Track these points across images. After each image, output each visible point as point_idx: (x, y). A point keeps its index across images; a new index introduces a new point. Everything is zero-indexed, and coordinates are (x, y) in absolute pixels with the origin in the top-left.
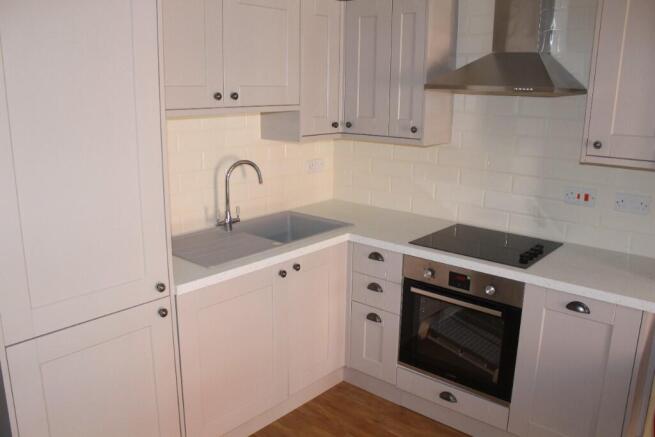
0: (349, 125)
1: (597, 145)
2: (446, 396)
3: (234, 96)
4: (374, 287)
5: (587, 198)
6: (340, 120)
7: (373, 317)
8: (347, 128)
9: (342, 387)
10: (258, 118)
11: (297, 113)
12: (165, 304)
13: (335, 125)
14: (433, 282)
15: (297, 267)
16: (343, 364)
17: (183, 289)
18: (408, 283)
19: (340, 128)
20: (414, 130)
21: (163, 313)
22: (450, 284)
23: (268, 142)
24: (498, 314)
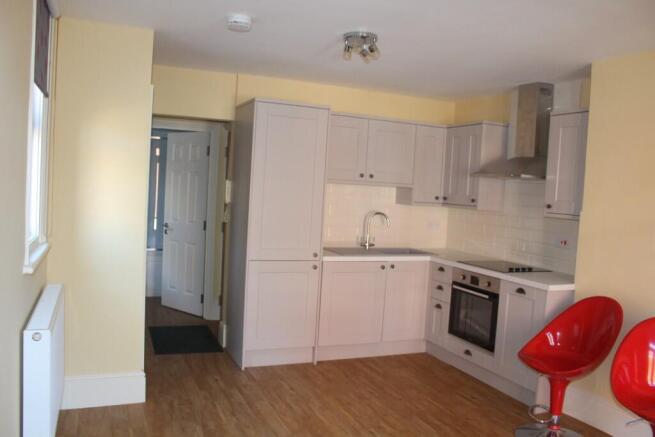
0: (445, 198)
1: (549, 206)
2: (468, 352)
3: (371, 176)
4: (440, 288)
5: (565, 243)
6: (441, 195)
7: (439, 306)
8: (446, 201)
9: (425, 356)
10: (394, 190)
11: (410, 189)
12: (316, 263)
13: (437, 198)
14: (464, 282)
15: (393, 267)
17: (327, 259)
18: (454, 283)
19: (441, 201)
20: (473, 201)
21: (315, 267)
22: (472, 283)
23: (399, 205)
24: (487, 297)
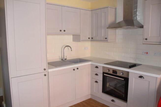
0: (92, 38)
1: (146, 39)
2: (113, 101)
3: (64, 31)
4: (97, 74)
5: (147, 53)
6: (90, 37)
7: (96, 82)
8: (92, 39)
9: (90, 99)
10: (72, 36)
11: (80, 35)
12: (46, 73)
13: (89, 38)
14: (109, 73)
15: (78, 69)
16: (90, 93)
17: (50, 70)
18: (104, 73)
19: (90, 39)
20: (106, 38)
21: (45, 75)
23: (74, 42)
24: (123, 79)
